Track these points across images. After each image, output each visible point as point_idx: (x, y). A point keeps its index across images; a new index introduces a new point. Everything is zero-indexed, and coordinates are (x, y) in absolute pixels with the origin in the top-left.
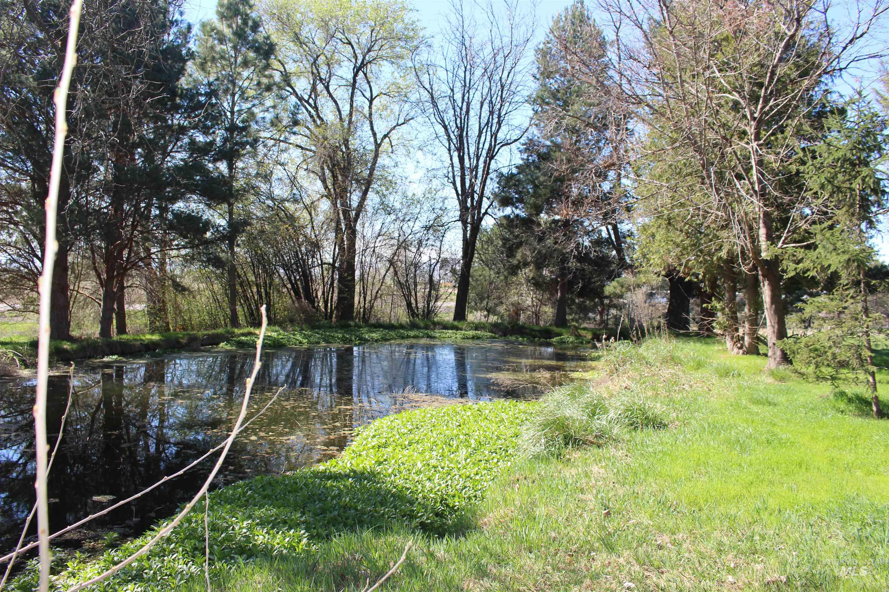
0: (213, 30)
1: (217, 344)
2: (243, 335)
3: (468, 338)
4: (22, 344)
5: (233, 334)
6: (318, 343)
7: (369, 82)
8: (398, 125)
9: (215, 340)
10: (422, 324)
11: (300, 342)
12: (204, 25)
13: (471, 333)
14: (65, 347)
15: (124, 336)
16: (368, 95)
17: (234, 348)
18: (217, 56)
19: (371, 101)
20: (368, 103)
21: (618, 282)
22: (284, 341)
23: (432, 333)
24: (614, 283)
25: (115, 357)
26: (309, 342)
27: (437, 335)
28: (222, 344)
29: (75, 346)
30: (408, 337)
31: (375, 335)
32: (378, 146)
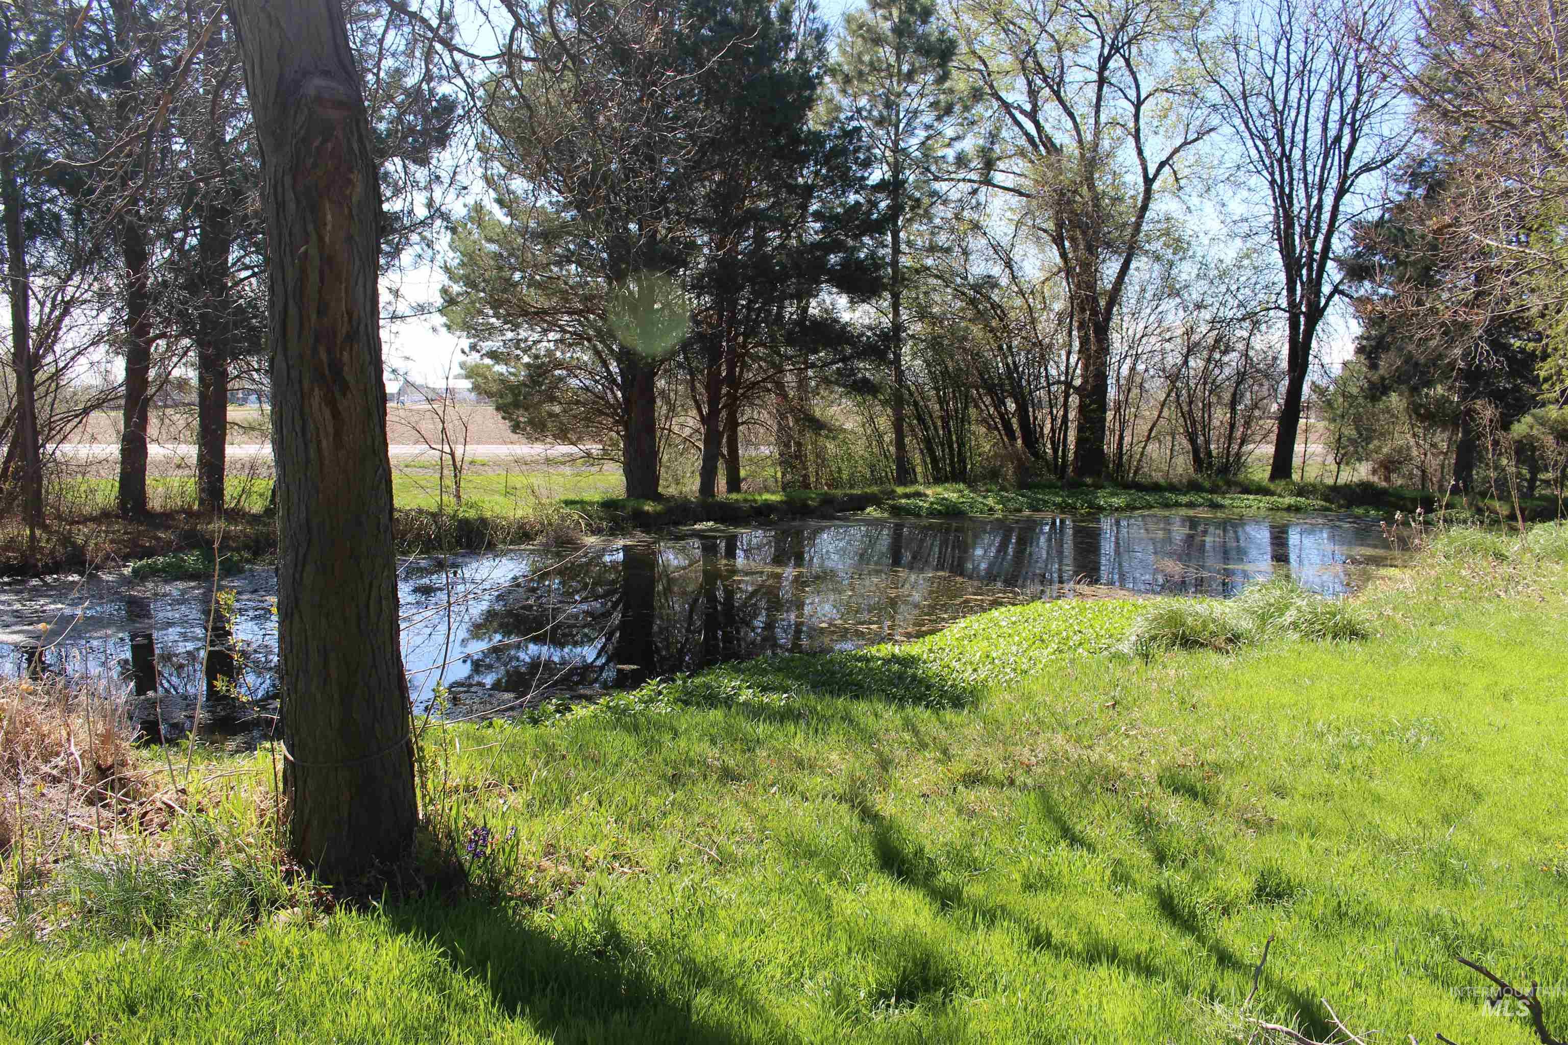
0: (860, 27)
1: (863, 509)
2: (907, 496)
3: (1278, 509)
4: (591, 504)
5: (892, 494)
6: (1020, 511)
7: (1133, 74)
8: (1186, 143)
9: (859, 503)
10: (1207, 484)
11: (991, 509)
12: (849, 20)
13: (1288, 500)
14: (646, 508)
15: (734, 496)
16: (1132, 94)
17: (886, 515)
18: (866, 70)
19: (1138, 105)
20: (1133, 110)
21: (1533, 416)
22: (966, 508)
23: (1218, 499)
24: (1528, 419)
25: (710, 524)
26: (1006, 509)
27: (1227, 502)
28: (869, 509)
29: (659, 508)
30: (1177, 505)
31: (1116, 501)
32: (1148, 182)
